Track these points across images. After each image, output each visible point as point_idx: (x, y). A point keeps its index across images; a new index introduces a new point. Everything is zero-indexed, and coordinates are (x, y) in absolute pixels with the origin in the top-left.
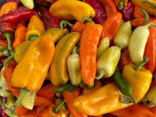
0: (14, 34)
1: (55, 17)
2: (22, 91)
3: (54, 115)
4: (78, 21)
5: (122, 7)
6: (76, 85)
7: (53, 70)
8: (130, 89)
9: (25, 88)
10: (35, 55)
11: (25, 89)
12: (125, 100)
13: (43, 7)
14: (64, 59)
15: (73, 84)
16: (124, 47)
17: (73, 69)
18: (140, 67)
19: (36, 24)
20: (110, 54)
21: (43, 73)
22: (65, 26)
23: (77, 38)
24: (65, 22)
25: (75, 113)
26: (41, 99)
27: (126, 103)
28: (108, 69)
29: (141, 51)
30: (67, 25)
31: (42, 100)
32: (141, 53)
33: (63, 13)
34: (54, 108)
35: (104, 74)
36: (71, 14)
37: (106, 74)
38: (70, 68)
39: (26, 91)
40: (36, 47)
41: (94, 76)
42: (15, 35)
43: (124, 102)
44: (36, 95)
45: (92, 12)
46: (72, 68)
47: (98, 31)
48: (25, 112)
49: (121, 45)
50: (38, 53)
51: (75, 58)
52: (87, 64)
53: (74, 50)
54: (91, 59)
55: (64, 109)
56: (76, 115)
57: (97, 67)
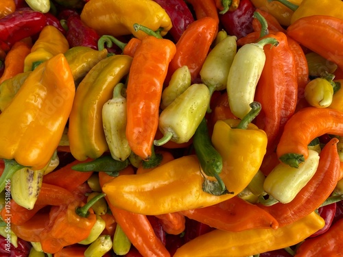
0: (4, 60)
1: (91, 28)
2: (7, 165)
3: (78, 220)
4: (136, 35)
5: (227, 9)
6: (120, 159)
7: (74, 129)
8: (218, 163)
9: (14, 159)
10: (35, 96)
11: (13, 161)
12: (215, 189)
13: (71, 10)
14: (95, 106)
15: (115, 158)
16: (218, 86)
17: (112, 126)
18: (246, 124)
19: (51, 41)
20: (186, 98)
21: (52, 133)
22: (110, 45)
23: (122, 66)
24: (110, 38)
25: (125, 221)
26: (55, 190)
27: (216, 195)
28: (177, 124)
29: (248, 91)
30: (114, 44)
31: (56, 192)
32: (249, 95)
33: (106, 20)
34: (79, 207)
35: (172, 137)
36: (122, 22)
37: (175, 136)
38: (108, 125)
39: (16, 167)
40: (40, 81)
41: (152, 139)
42: (5, 62)
43: (212, 193)
44: (40, 180)
45: (162, 18)
46: (109, 123)
47: (165, 53)
48: (24, 219)
49: (213, 83)
50: (43, 94)
51: (115, 104)
52: (139, 116)
53: (117, 90)
54: (148, 107)
55: (104, 213)
56: (127, 225)
57: (159, 121)
